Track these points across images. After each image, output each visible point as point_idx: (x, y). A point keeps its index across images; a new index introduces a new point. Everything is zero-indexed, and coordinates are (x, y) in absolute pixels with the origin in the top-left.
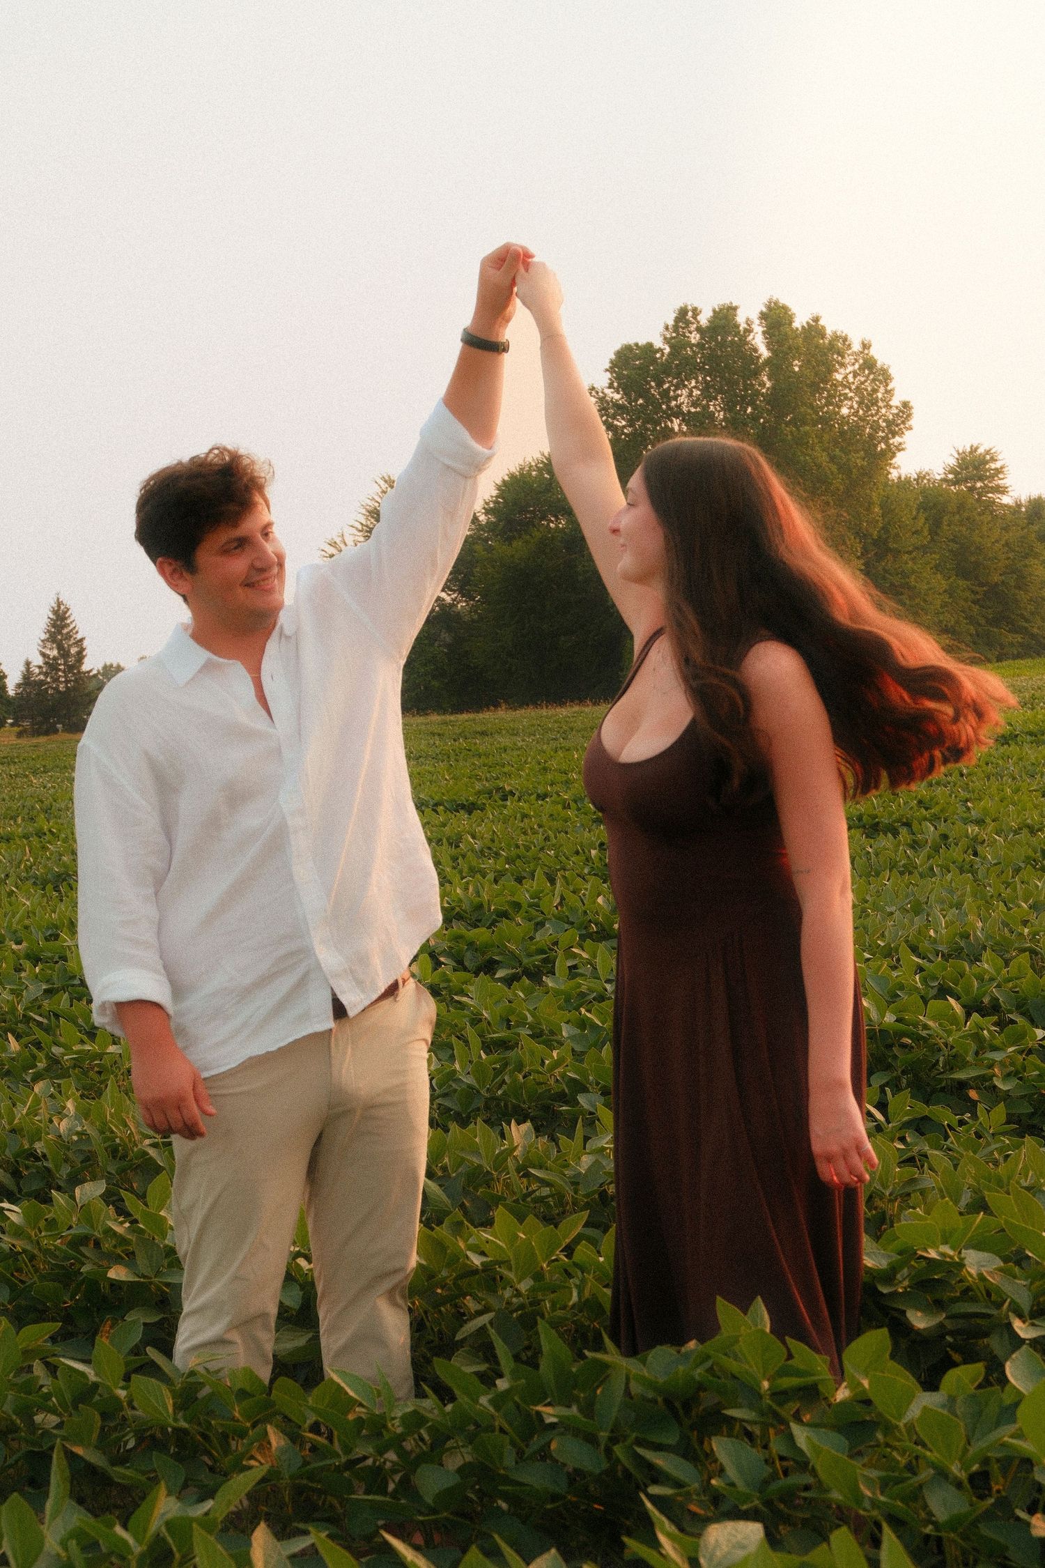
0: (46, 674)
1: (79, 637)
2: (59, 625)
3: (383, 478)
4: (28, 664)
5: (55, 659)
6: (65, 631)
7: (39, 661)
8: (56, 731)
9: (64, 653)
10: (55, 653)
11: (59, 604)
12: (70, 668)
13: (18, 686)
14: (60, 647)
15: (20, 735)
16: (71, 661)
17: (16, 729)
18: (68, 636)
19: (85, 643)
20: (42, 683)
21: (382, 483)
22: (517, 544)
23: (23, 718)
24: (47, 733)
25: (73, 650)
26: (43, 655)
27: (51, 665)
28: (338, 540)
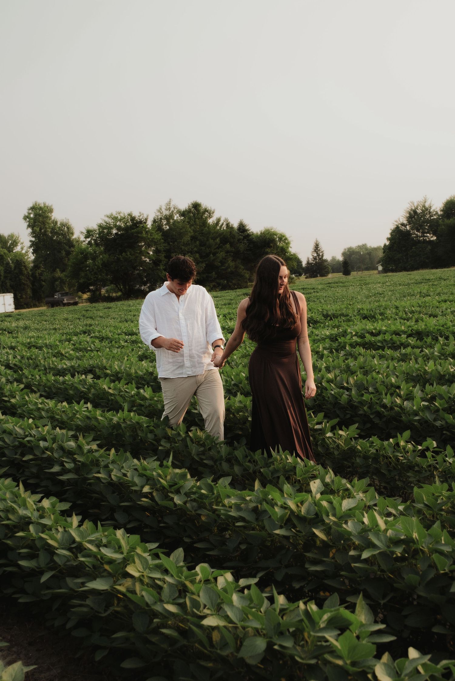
0: (313, 261)
1: (322, 250)
2: (317, 248)
3: (411, 202)
4: (308, 258)
5: (316, 257)
6: (319, 249)
7: (311, 257)
8: (317, 276)
9: (318, 255)
10: (316, 255)
11: (317, 241)
12: (320, 259)
13: (306, 264)
14: (317, 253)
15: (306, 278)
16: (320, 257)
17: (305, 276)
18: (319, 250)
19: (324, 252)
20: (312, 263)
21: (410, 203)
22: (451, 220)
23: (307, 273)
24: (314, 277)
25: (321, 254)
26: (313, 256)
27: (315, 259)
28: (398, 220)
